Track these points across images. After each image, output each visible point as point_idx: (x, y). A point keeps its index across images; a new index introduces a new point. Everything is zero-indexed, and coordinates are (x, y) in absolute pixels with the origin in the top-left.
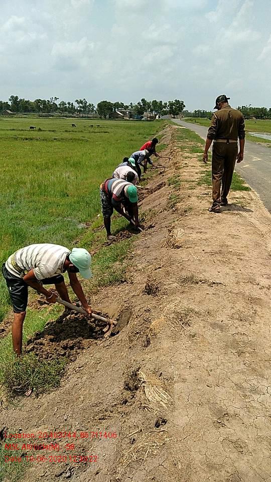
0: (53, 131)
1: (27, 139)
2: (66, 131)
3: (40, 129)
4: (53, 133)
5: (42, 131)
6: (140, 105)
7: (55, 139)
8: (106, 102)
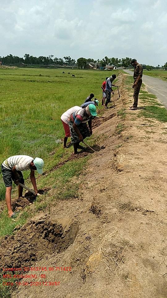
0: (49, 76)
1: (31, 81)
2: (56, 76)
3: (40, 75)
4: (48, 77)
5: (41, 76)
6: (104, 61)
7: (49, 81)
8: (83, 58)
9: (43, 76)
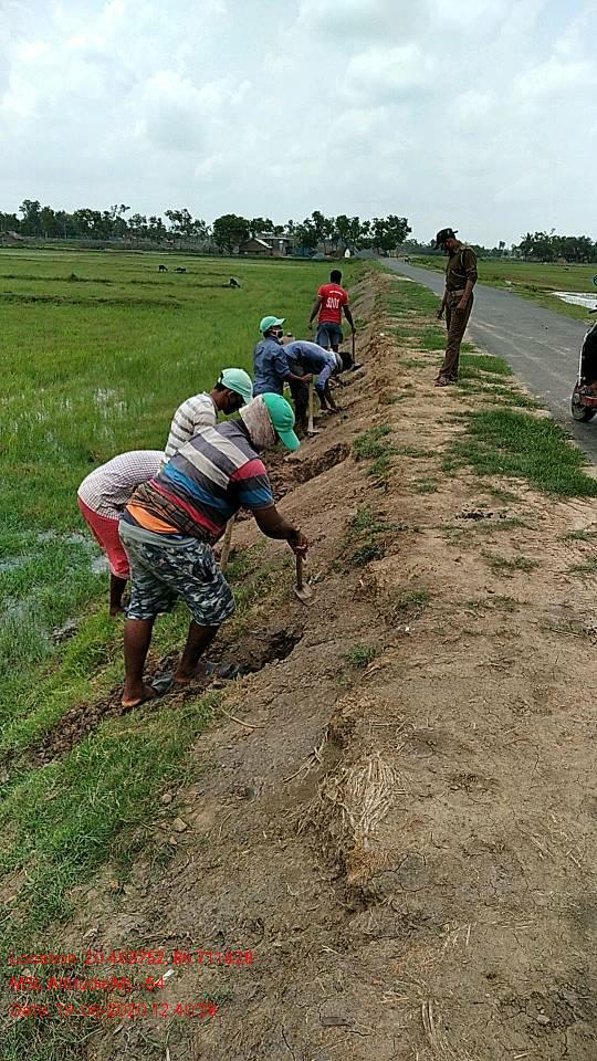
3: (74, 276)
5: (77, 280)
6: (310, 226)
8: (233, 216)
9: (82, 280)
